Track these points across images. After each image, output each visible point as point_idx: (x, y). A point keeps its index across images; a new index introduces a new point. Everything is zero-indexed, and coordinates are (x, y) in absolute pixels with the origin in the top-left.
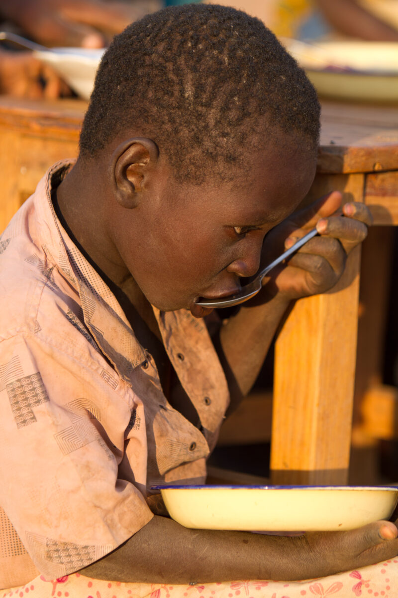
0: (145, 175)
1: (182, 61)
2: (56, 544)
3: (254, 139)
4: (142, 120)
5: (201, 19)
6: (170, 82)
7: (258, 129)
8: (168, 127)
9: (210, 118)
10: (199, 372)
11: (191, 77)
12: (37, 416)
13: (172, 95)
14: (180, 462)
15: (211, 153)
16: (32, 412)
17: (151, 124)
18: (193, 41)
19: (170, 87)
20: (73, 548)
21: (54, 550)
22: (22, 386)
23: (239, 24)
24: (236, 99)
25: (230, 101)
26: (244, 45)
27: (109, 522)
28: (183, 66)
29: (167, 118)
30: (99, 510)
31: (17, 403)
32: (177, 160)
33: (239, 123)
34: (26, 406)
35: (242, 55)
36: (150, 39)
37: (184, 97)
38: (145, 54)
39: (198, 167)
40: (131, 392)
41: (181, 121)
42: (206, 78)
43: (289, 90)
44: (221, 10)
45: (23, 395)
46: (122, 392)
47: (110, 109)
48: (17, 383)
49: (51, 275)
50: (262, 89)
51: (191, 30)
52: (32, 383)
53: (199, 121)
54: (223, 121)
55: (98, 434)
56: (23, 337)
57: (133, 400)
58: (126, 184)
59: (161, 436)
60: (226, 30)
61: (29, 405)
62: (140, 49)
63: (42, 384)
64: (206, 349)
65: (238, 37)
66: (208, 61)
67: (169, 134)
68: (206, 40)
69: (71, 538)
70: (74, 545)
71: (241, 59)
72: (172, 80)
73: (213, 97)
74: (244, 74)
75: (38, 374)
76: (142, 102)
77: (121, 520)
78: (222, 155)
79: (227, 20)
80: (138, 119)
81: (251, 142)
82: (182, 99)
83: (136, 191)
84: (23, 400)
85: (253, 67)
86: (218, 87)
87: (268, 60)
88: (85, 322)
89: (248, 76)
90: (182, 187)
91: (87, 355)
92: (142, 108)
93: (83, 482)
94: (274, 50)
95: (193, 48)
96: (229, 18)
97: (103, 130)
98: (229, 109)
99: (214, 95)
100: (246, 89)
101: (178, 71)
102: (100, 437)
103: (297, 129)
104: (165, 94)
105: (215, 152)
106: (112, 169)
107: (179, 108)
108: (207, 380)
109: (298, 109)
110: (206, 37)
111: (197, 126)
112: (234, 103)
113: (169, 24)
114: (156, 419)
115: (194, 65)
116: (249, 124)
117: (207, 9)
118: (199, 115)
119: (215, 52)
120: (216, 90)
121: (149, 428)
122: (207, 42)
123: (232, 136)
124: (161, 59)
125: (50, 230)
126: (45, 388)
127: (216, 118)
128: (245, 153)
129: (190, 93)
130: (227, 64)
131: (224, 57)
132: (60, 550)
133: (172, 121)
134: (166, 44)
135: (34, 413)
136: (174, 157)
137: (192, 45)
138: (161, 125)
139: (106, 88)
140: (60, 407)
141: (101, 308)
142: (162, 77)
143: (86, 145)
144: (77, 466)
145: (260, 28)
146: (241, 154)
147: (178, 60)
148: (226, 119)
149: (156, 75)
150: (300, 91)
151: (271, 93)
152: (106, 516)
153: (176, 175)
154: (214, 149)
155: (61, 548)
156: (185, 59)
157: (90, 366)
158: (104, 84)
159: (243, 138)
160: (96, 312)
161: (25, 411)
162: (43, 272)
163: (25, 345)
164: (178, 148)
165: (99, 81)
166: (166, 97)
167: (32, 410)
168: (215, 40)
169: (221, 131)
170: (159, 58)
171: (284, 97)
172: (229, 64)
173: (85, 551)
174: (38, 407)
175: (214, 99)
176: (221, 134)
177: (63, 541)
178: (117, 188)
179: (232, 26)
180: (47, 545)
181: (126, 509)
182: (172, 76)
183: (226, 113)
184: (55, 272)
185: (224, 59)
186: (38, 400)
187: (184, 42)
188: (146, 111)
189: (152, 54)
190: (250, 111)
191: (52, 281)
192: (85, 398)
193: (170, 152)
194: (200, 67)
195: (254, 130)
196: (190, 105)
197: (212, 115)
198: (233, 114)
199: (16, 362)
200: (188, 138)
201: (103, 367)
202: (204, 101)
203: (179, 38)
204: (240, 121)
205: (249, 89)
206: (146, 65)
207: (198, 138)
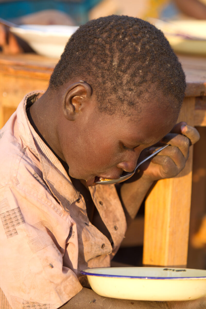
0: (82, 104)
1: (115, 45)
2: (28, 303)
3: (146, 95)
4: (87, 73)
5: (130, 24)
6: (106, 55)
7: (150, 90)
8: (100, 80)
9: (124, 79)
10: (111, 212)
11: (118, 54)
12: (18, 231)
13: (106, 62)
14: (96, 255)
15: (121, 99)
16: (15, 229)
17: (91, 76)
18: (123, 35)
19: (105, 58)
20: (38, 305)
21: (27, 306)
22: (10, 215)
23: (150, 31)
24: (141, 71)
25: (137, 72)
26: (151, 43)
27: (58, 291)
28: (115, 48)
29: (100, 74)
30: (53, 284)
31: (7, 224)
32: (101, 99)
33: (140, 85)
34: (12, 226)
35: (149, 48)
36: (100, 30)
37: (112, 65)
38: (95, 38)
39: (112, 105)
40: (69, 217)
41: (108, 78)
42: (126, 57)
43: (171, 72)
44: (141, 22)
45: (10, 220)
46: (65, 217)
47: (70, 64)
48: (7, 213)
49: (25, 152)
50: (156, 69)
51: (123, 29)
52: (15, 213)
53: (118, 80)
54: (131, 82)
55: (52, 241)
56: (10, 187)
57: (71, 222)
58: (71, 106)
59: (86, 241)
60: (142, 33)
61: (14, 226)
62: (93, 34)
63: (21, 213)
64: (115, 199)
65: (148, 38)
66: (129, 48)
67: (100, 84)
68: (130, 36)
69: (37, 300)
70: (38, 303)
71: (147, 50)
72: (107, 54)
73: (128, 68)
74: (147, 59)
75: (19, 208)
76: (89, 63)
77: (65, 289)
78: (127, 100)
79: (144, 27)
80: (85, 72)
81: (144, 97)
82: (111, 65)
83: (75, 112)
84: (10, 223)
85: (153, 56)
86: (132, 62)
87: (162, 54)
88: (44, 178)
89: (150, 60)
90: (101, 114)
91: (45, 197)
92: (88, 67)
93: (44, 268)
94: (167, 49)
95: (122, 39)
96: (145, 27)
97: (64, 75)
98: (136, 76)
99: (128, 67)
100: (147, 67)
101: (111, 50)
102: (53, 243)
103: (171, 95)
104: (102, 61)
105: (124, 98)
106: (64, 97)
107: (108, 70)
108: (115, 216)
109: (174, 84)
110: (130, 35)
111: (117, 82)
112: (139, 73)
113: (112, 23)
114: (84, 231)
115: (121, 49)
116: (145, 86)
117: (134, 20)
118: (118, 76)
119: (134, 44)
120: (131, 64)
121: (79, 236)
122: (131, 37)
123: (135, 91)
124: (103, 42)
125: (24, 127)
126: (23, 216)
127: (128, 80)
128: (140, 102)
129: (116, 63)
130: (139, 51)
131: (138, 47)
132: (30, 306)
133: (103, 77)
134: (108, 34)
135: (17, 230)
136: (100, 97)
137: (122, 37)
138: (96, 78)
139: (70, 52)
140: (32, 226)
141: (53, 170)
142: (102, 51)
143: (53, 82)
144: (40, 259)
145: (161, 36)
146: (138, 102)
147: (113, 44)
148: (133, 81)
149: (99, 50)
150: (177, 74)
151: (161, 72)
152: (56, 287)
153: (99, 107)
154: (123, 97)
155: (31, 305)
156: (117, 44)
157: (47, 203)
158: (70, 50)
159: (140, 94)
160: (50, 173)
161: (11, 229)
162: (21, 150)
163: (10, 192)
164: (103, 92)
165: (67, 48)
166: (102, 63)
167: (15, 228)
168: (135, 37)
169: (129, 87)
170: (102, 41)
171: (167, 75)
172: (140, 52)
173: (45, 307)
174: (18, 226)
175: (128, 69)
176: (128, 89)
177: (32, 301)
178: (65, 108)
179: (146, 32)
180: (23, 303)
181: (68, 284)
182: (107, 52)
183: (133, 78)
184: (27, 150)
185: (138, 48)
186: (19, 222)
187: (118, 35)
188: (89, 69)
189: (99, 38)
190: (147, 80)
191: (26, 155)
192: (44, 220)
193: (98, 94)
194: (124, 50)
195: (147, 90)
196: (114, 70)
197: (126, 78)
198: (137, 79)
199: (6, 202)
200: (110, 88)
201: (54, 204)
202: (123, 69)
203: (116, 32)
204: (141, 83)
205: (149, 67)
206: (95, 44)
207: (115, 89)
